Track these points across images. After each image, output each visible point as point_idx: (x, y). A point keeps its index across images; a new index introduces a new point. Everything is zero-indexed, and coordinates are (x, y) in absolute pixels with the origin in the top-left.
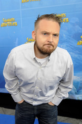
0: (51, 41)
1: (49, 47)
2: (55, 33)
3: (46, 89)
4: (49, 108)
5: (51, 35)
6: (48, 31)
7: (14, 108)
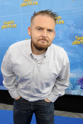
0: (45, 36)
1: (44, 42)
2: (50, 28)
3: (42, 85)
4: (45, 105)
5: (46, 31)
6: (42, 27)
7: (12, 104)
